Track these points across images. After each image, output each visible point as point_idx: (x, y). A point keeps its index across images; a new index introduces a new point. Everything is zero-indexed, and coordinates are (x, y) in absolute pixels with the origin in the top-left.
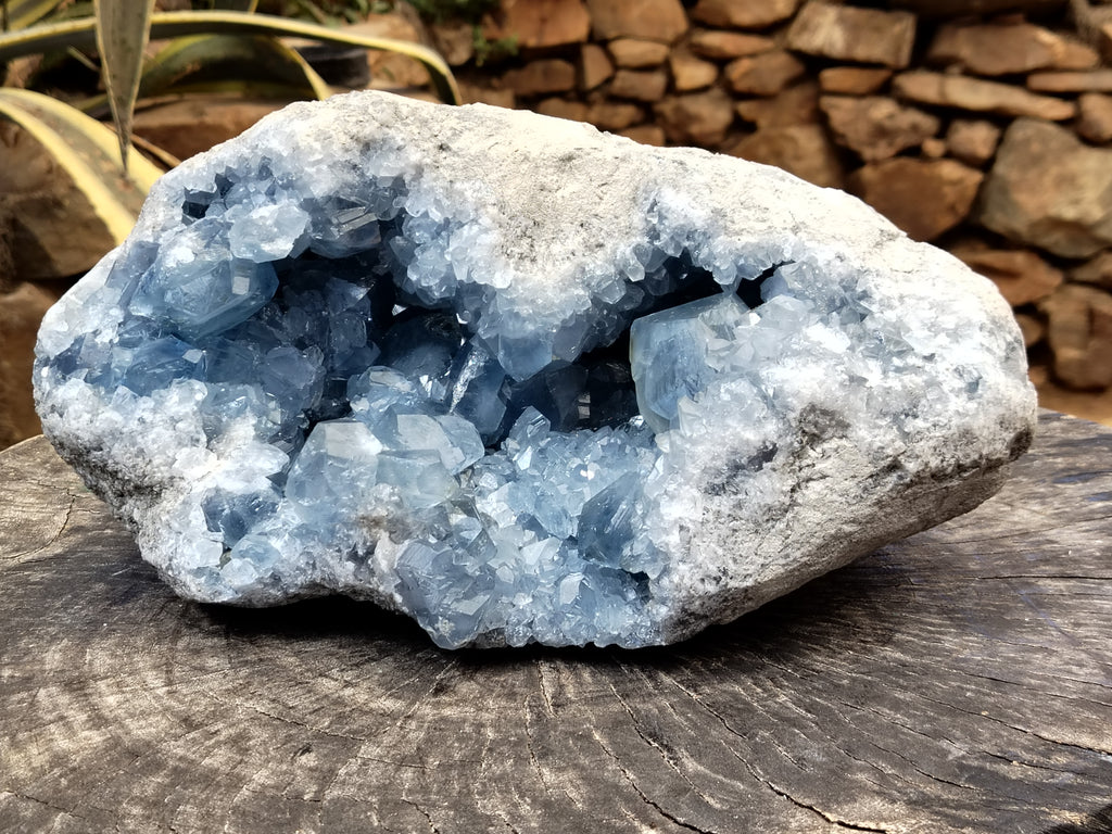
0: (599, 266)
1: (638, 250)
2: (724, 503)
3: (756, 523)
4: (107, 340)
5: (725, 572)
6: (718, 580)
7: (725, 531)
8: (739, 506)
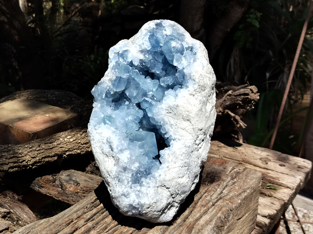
0: (167, 127)
1: (171, 136)
2: (105, 141)
3: (101, 147)
4: (163, 32)
5: (94, 140)
6: (93, 139)
7: (100, 140)
8: (104, 143)
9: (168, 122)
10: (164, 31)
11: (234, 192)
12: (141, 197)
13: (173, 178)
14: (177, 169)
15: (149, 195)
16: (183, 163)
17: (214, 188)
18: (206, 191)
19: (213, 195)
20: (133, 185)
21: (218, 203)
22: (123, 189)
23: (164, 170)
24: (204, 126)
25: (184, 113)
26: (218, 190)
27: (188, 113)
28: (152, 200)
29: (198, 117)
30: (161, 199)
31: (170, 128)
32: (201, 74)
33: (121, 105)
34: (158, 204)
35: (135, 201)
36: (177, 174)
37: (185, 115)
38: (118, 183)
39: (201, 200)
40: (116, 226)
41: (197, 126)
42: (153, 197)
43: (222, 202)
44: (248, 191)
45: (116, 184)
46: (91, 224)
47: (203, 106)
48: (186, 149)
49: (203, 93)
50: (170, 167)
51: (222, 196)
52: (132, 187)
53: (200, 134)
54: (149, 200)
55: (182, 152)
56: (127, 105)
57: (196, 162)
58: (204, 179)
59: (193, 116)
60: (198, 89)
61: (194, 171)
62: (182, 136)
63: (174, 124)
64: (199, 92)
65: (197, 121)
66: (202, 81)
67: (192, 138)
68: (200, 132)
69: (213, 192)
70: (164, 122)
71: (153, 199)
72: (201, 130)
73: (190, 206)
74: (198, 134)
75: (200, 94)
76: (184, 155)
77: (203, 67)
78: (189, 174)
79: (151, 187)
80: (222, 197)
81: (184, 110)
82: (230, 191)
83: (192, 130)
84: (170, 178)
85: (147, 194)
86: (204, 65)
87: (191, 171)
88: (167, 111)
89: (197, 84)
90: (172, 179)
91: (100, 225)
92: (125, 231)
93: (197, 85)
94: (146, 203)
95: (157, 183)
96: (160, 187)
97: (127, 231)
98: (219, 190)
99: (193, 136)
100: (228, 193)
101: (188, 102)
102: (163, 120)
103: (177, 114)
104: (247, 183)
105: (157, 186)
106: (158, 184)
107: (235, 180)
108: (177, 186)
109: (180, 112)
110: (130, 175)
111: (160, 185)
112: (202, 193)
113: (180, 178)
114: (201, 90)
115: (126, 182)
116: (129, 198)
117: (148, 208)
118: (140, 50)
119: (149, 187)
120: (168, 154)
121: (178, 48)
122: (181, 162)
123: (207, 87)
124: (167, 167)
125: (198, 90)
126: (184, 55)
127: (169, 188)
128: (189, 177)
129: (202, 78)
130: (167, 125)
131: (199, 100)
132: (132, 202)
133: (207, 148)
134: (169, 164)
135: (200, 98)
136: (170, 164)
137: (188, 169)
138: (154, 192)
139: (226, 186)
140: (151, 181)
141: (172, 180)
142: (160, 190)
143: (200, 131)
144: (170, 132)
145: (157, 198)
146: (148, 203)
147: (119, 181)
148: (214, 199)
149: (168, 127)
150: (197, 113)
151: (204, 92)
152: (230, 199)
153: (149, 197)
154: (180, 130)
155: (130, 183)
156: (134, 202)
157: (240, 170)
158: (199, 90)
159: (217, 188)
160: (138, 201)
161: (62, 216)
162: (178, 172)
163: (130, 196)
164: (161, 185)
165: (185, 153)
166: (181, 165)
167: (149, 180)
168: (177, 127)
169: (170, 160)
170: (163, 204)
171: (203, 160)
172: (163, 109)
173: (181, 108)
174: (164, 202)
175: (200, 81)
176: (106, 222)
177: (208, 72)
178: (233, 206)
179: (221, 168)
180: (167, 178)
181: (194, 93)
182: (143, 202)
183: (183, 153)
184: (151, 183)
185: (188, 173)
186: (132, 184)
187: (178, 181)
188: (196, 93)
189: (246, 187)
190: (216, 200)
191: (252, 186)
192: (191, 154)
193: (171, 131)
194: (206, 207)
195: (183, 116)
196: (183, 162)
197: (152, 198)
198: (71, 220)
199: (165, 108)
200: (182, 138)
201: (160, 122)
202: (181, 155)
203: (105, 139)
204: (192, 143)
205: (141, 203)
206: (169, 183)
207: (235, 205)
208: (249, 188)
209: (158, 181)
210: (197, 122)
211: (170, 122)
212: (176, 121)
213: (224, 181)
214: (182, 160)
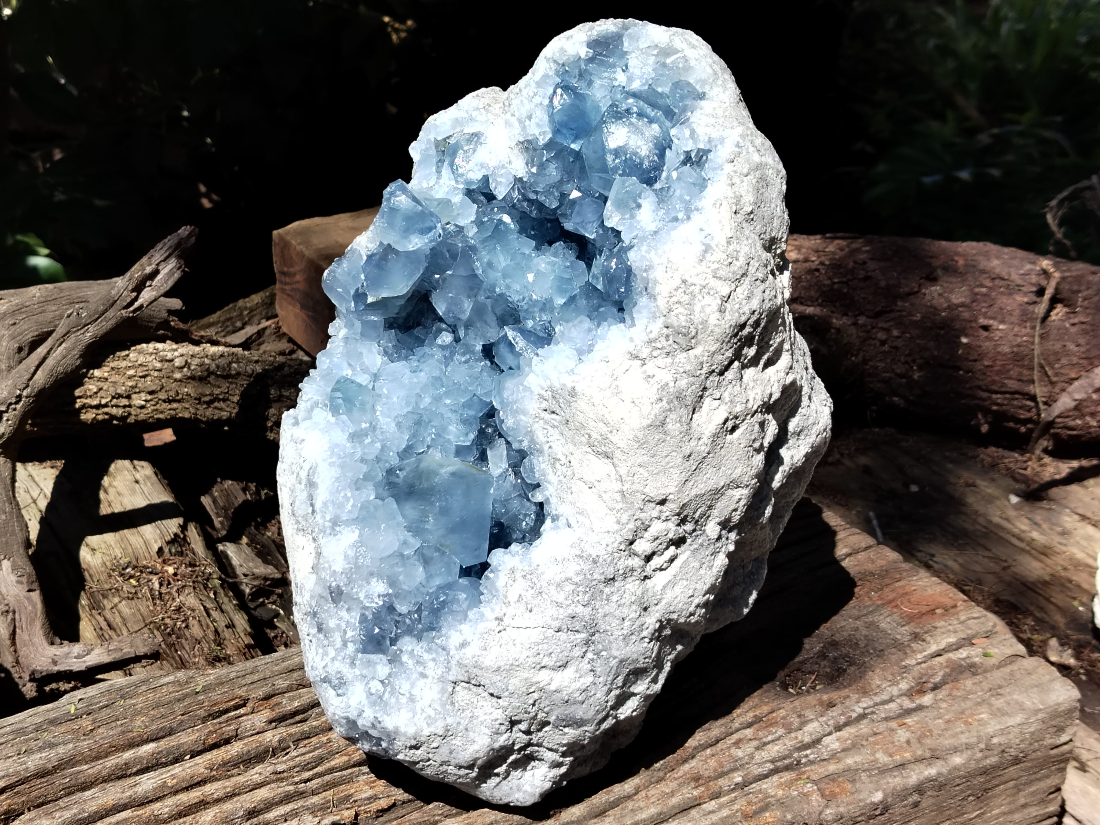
0: (541, 465)
1: (549, 501)
4: (616, 76)
9: (546, 447)
10: (619, 70)
11: (873, 754)
12: (386, 704)
13: (514, 667)
14: (536, 635)
15: (418, 706)
16: (561, 617)
17: (799, 716)
18: (757, 720)
19: (769, 746)
20: (360, 655)
21: (765, 785)
22: (327, 659)
23: (482, 627)
24: (673, 489)
25: (592, 424)
26: (810, 727)
27: (604, 429)
28: (425, 726)
29: (644, 452)
30: (466, 729)
31: (549, 470)
32: (684, 282)
33: (421, 342)
34: (454, 742)
35: (364, 715)
36: (530, 653)
37: (594, 435)
38: (314, 636)
39: (708, 751)
40: (354, 766)
41: (636, 487)
42: (433, 715)
43: (780, 786)
44: (957, 760)
45: (310, 638)
46: (277, 738)
47: (670, 410)
48: (579, 568)
49: (682, 357)
50: (507, 621)
51: (807, 756)
52: (358, 663)
53: (658, 518)
54: (415, 720)
55: (563, 576)
56: (443, 347)
57: (627, 623)
58: (803, 662)
59: (621, 445)
60: (663, 339)
61: (615, 653)
62: (581, 513)
63: (564, 460)
64: (668, 354)
65: (640, 466)
66: (681, 310)
67: (616, 527)
68: (655, 511)
69: (781, 731)
70: (532, 441)
71: (430, 721)
72: (663, 502)
73: (657, 765)
74: (642, 516)
75: (669, 360)
76: (569, 588)
77: (706, 251)
78: (593, 660)
79: (430, 678)
80: (803, 761)
81: (591, 415)
82: (853, 747)
83: (618, 497)
84: (502, 663)
85: (412, 699)
86: (713, 244)
87: (604, 653)
88: (544, 405)
89: (663, 319)
90: (508, 667)
91: (303, 750)
92: (364, 796)
93: (660, 322)
94: (402, 729)
95: (450, 670)
96: (463, 684)
97: (369, 799)
98: (813, 728)
99: (618, 522)
100: (843, 750)
101: (613, 386)
102: (531, 434)
103: (571, 425)
104: (966, 723)
105: (452, 678)
106: (453, 672)
107: (927, 699)
108: (536, 696)
109: (580, 418)
110: (355, 617)
111: (462, 679)
112: (736, 725)
113: (544, 671)
114: (676, 347)
115: (337, 638)
116: (344, 699)
117: (416, 747)
118: (522, 139)
119: (423, 676)
120: (513, 571)
121: (636, 154)
122: (553, 611)
123: (700, 337)
124: (497, 619)
125: (663, 343)
126: (657, 186)
127: (500, 698)
128: (592, 671)
129: (686, 298)
130: (541, 459)
131: (656, 387)
132: (355, 713)
133: (702, 572)
134: (504, 610)
135: (666, 377)
136: (510, 611)
137: (587, 643)
138: (440, 699)
139: (862, 717)
140: (431, 657)
141: (509, 670)
142: (462, 694)
143: (659, 508)
144: (548, 485)
145: (449, 720)
146: (411, 731)
147: (320, 630)
148: (760, 764)
149: (543, 466)
150: (640, 436)
151: (685, 354)
152: (832, 778)
153: (419, 711)
154: (577, 486)
155: (351, 647)
156: (359, 715)
157: (986, 655)
158: (665, 343)
159: (809, 714)
160: (372, 716)
161: (240, 674)
162: (540, 647)
163: (347, 690)
164: (466, 679)
165: (577, 579)
166: (556, 624)
167: (427, 651)
168: (569, 473)
169: (512, 596)
170: (476, 747)
171: (675, 616)
172: (532, 392)
173: (581, 404)
174: (476, 739)
175: (674, 307)
176: (329, 741)
177: (721, 273)
178: (828, 811)
179: (903, 633)
180: (489, 660)
181: (645, 353)
182: (389, 723)
183: (567, 579)
184: (431, 664)
185: (590, 655)
186: (357, 651)
187: (534, 680)
188: (655, 354)
189: (947, 742)
190: (770, 766)
191: (995, 740)
192: (607, 590)
193: (549, 483)
194: (702, 789)
195: (590, 436)
196: (562, 613)
197: (429, 717)
198: (237, 700)
199: (537, 390)
200: (580, 518)
201: (521, 441)
202: (558, 585)
203: (306, 467)
204: (610, 549)
205: (382, 725)
206: (496, 678)
207: (842, 809)
208: (968, 747)
209: (454, 662)
210: (641, 470)
211: (550, 447)
212: (571, 447)
213: (865, 693)
214: (559, 605)
